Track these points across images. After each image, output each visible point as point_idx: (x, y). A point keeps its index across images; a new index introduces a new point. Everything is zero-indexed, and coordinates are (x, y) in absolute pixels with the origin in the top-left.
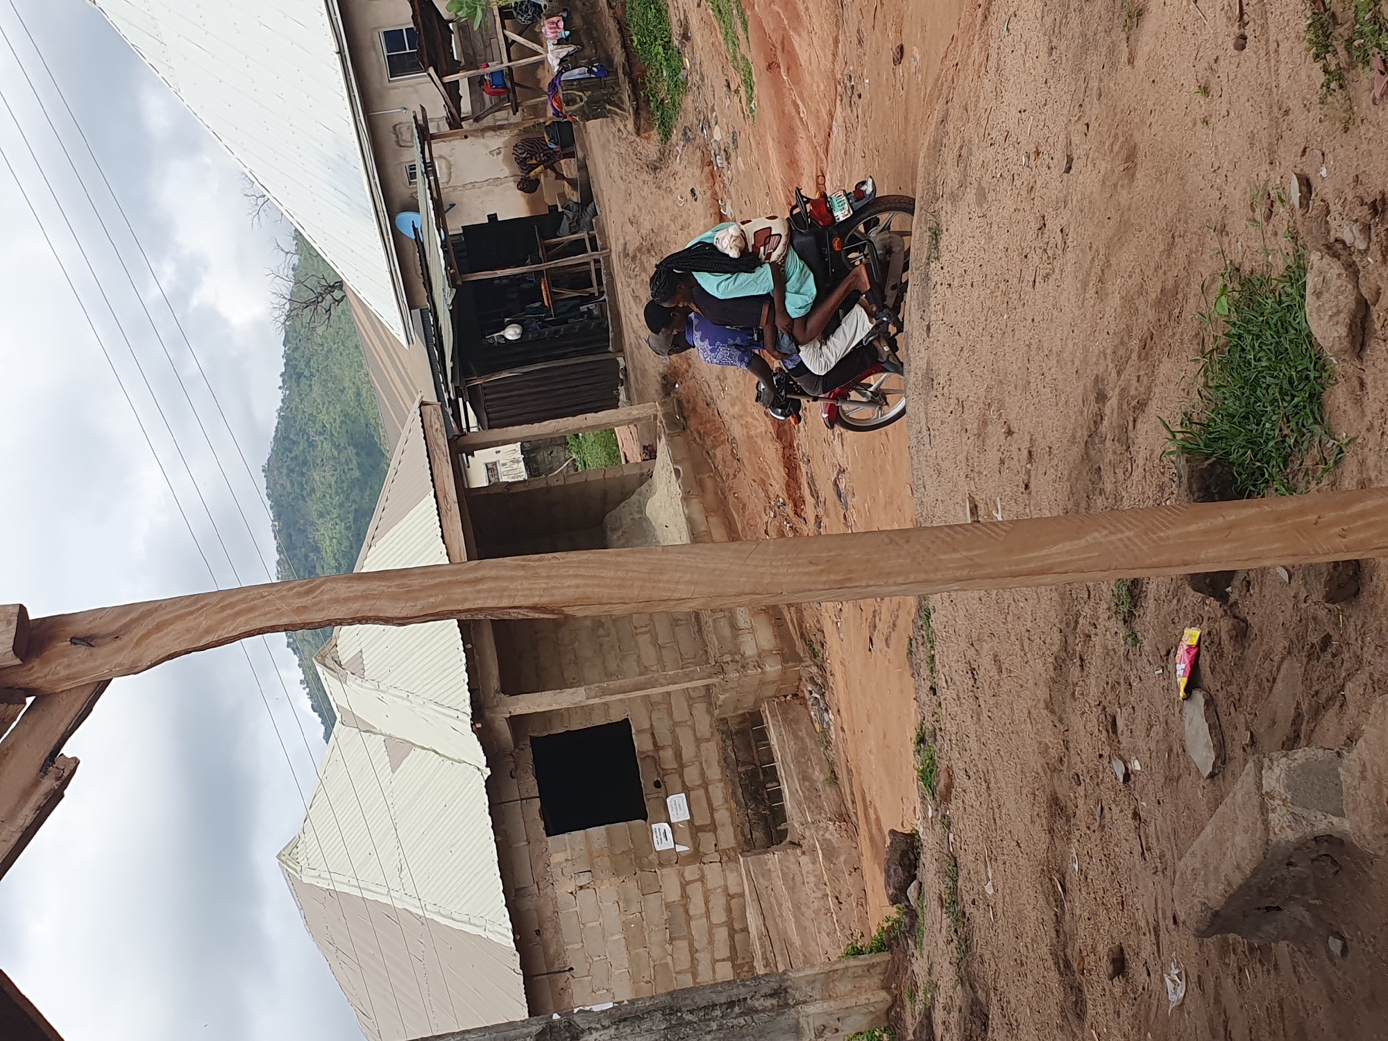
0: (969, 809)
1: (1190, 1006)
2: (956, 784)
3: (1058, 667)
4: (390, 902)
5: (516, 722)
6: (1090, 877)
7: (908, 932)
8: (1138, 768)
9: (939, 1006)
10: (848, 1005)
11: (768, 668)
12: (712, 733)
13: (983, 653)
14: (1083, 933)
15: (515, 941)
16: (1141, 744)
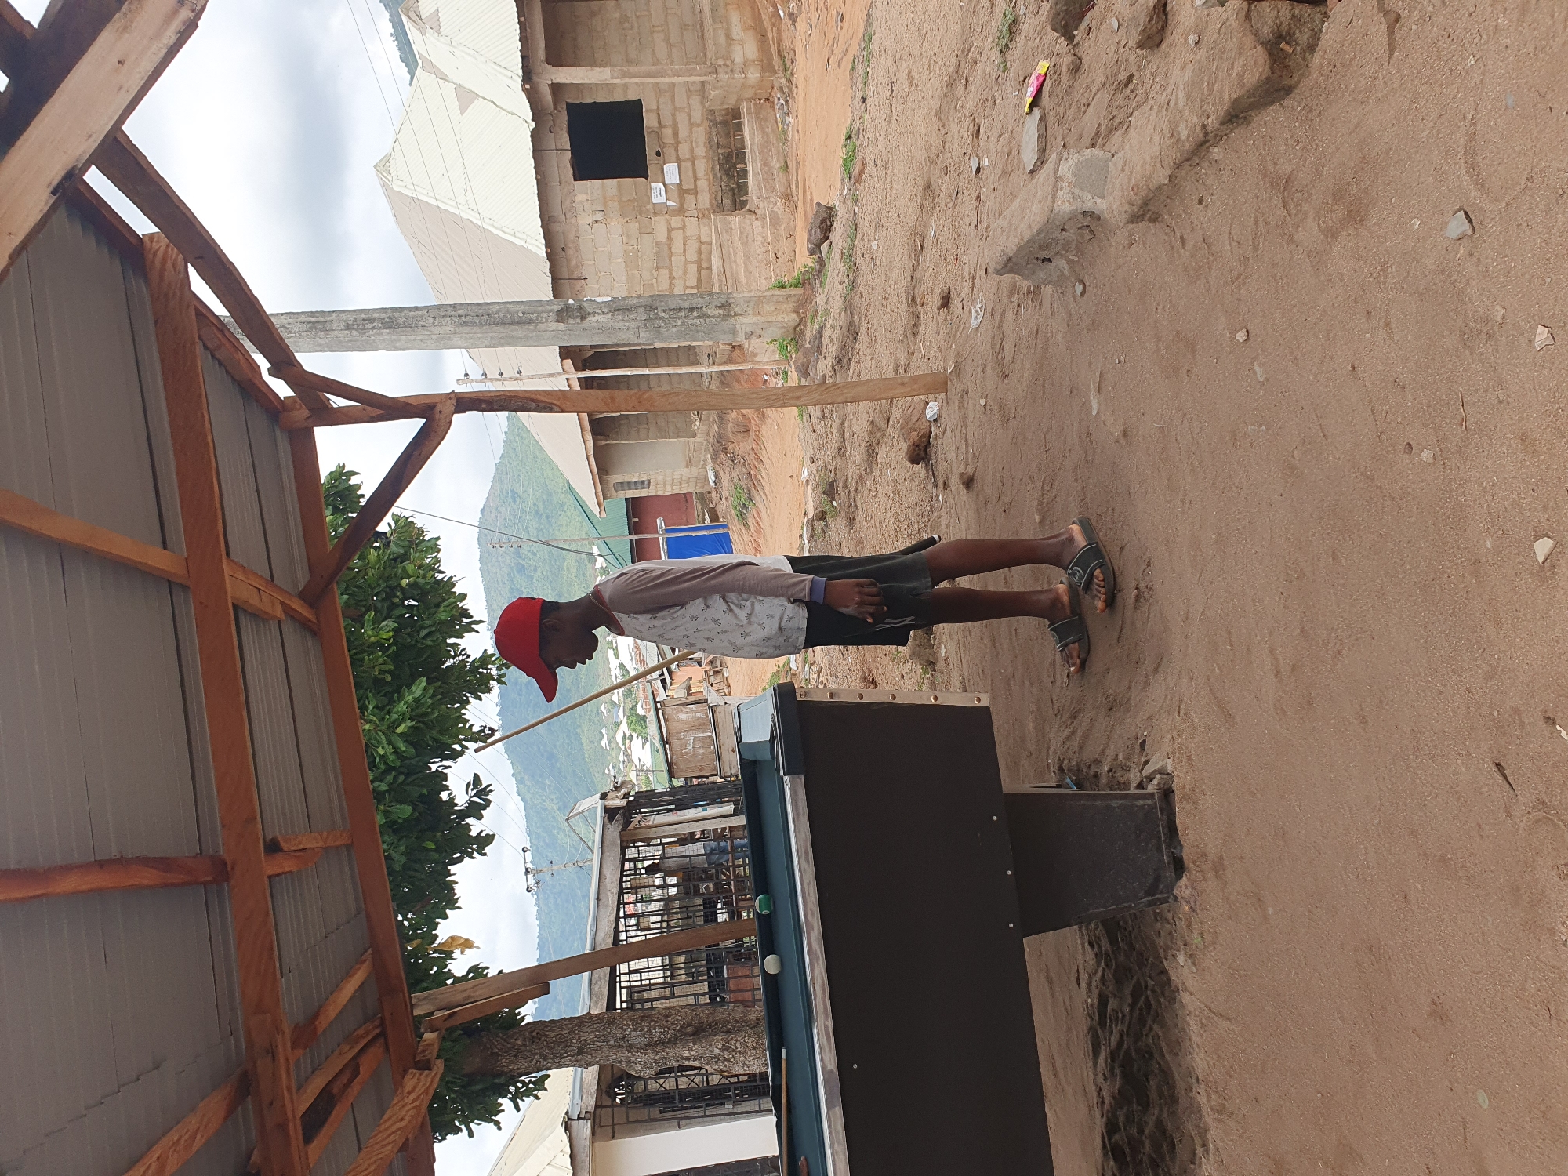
0: (872, 189)
1: (983, 329)
2: (866, 171)
3: (950, 85)
4: (457, 213)
5: (556, 88)
6: (940, 240)
7: (818, 275)
8: (987, 164)
9: (828, 326)
10: (770, 320)
11: (750, 75)
12: (702, 122)
13: (902, 70)
14: (927, 276)
15: (546, 252)
16: (992, 146)
